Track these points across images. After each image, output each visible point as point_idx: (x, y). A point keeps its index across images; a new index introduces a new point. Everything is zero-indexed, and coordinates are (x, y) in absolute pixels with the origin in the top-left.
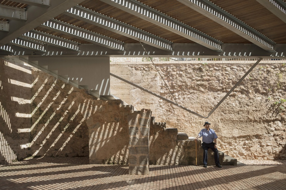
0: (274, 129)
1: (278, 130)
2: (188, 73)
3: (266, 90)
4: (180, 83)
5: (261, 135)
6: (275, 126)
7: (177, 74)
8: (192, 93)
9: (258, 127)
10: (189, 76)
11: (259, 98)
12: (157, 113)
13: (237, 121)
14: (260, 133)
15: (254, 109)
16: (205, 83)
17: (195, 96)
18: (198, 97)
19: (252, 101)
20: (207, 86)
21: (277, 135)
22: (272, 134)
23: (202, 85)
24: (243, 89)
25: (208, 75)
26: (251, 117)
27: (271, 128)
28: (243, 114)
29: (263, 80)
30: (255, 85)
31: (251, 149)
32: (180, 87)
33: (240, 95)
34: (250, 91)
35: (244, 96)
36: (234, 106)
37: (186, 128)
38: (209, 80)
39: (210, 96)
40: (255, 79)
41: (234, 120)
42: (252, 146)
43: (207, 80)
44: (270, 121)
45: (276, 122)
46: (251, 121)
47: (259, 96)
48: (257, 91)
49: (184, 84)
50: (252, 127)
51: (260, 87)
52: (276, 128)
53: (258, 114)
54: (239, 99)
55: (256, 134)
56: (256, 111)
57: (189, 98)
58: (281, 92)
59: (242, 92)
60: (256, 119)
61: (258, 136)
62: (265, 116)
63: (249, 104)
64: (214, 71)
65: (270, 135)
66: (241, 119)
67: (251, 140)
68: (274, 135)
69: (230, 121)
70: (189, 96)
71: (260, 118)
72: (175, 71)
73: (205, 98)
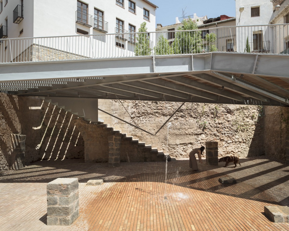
0: (200, 139)
1: (203, 140)
2: (149, 105)
3: (196, 116)
4: (143, 111)
5: (193, 143)
6: (201, 137)
7: (142, 105)
8: (151, 117)
9: (191, 138)
10: (149, 106)
11: (192, 120)
12: (128, 130)
13: (178, 134)
14: (192, 142)
15: (189, 127)
16: (159, 111)
17: (153, 119)
18: (154, 120)
19: (187, 122)
20: (160, 113)
21: (203, 143)
22: (199, 142)
23: (157, 112)
24: (182, 115)
25: (161, 106)
26: (187, 132)
27: (199, 139)
28: (182, 130)
29: (194, 109)
30: (189, 112)
31: (187, 151)
32: (143, 113)
33: (180, 118)
34: (187, 116)
35: (183, 119)
36: (177, 125)
37: (147, 139)
38: (162, 109)
39: (162, 119)
40: (189, 109)
41: (177, 134)
42: (187, 150)
43: (160, 109)
44: (198, 135)
45: (202, 135)
46: (187, 134)
47: (192, 119)
48: (191, 116)
49: (146, 111)
50: (188, 138)
51: (192, 114)
52: (202, 138)
53: (191, 130)
54: (180, 121)
55: (189, 142)
56: (190, 128)
57: (149, 120)
58: (204, 117)
59: (182, 117)
60: (190, 133)
61: (191, 143)
62: (195, 131)
63: (185, 124)
64: (165, 103)
65: (198, 143)
66: (181, 134)
67: (187, 146)
68: (201, 143)
69: (174, 135)
70: (149, 119)
71: (192, 133)
72: (140, 103)
73: (159, 121)
